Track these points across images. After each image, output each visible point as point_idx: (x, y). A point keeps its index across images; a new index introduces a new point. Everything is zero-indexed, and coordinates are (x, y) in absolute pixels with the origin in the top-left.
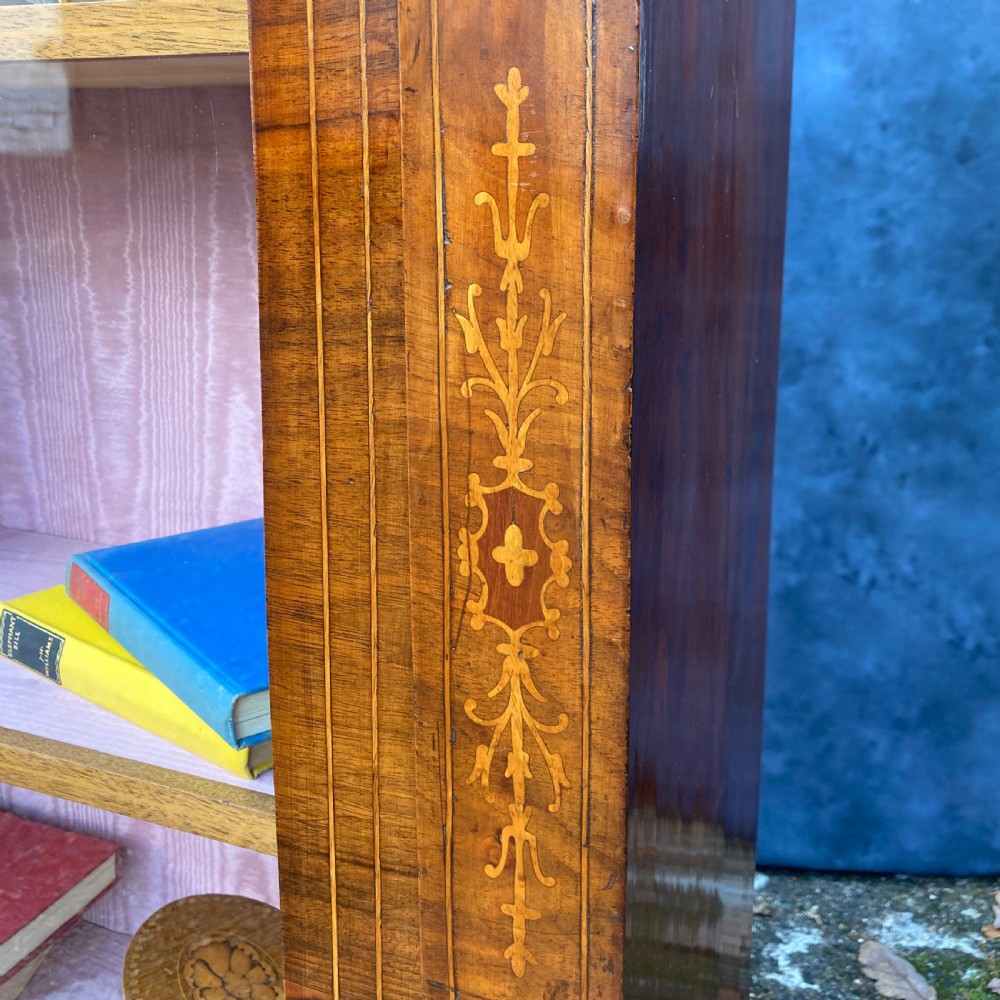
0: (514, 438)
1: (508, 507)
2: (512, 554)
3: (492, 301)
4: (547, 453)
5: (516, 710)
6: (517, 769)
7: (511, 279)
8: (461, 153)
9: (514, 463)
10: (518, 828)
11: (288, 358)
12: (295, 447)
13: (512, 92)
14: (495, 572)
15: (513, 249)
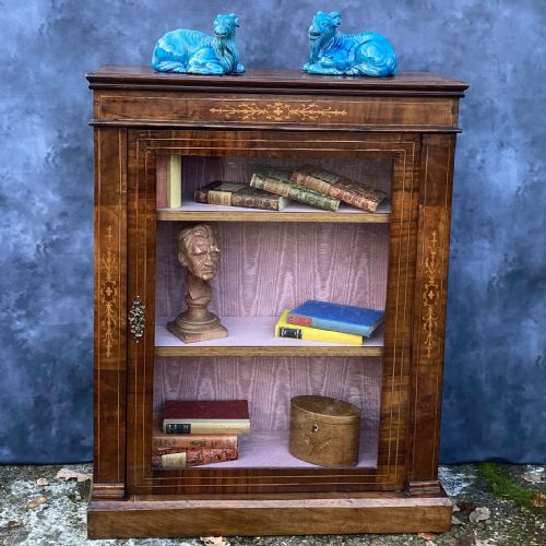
0: (432, 278)
1: (431, 288)
2: (431, 295)
3: (430, 260)
4: (437, 281)
5: (430, 317)
6: (430, 326)
7: (433, 257)
8: (427, 241)
9: (432, 282)
10: (430, 335)
11: (394, 270)
12: (393, 283)
13: (434, 234)
14: (428, 297)
15: (433, 253)
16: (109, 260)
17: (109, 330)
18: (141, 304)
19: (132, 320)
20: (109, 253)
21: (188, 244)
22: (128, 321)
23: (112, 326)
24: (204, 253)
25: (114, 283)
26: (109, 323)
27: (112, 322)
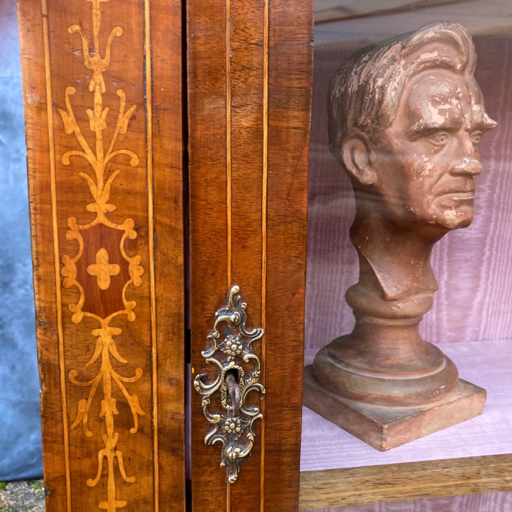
16: (97, 120)
17: (112, 439)
18: (248, 320)
19: (211, 388)
20: (97, 85)
21: (391, 94)
22: (191, 396)
23: (124, 421)
24: (451, 129)
25: (128, 228)
26: (109, 409)
27: (123, 405)
